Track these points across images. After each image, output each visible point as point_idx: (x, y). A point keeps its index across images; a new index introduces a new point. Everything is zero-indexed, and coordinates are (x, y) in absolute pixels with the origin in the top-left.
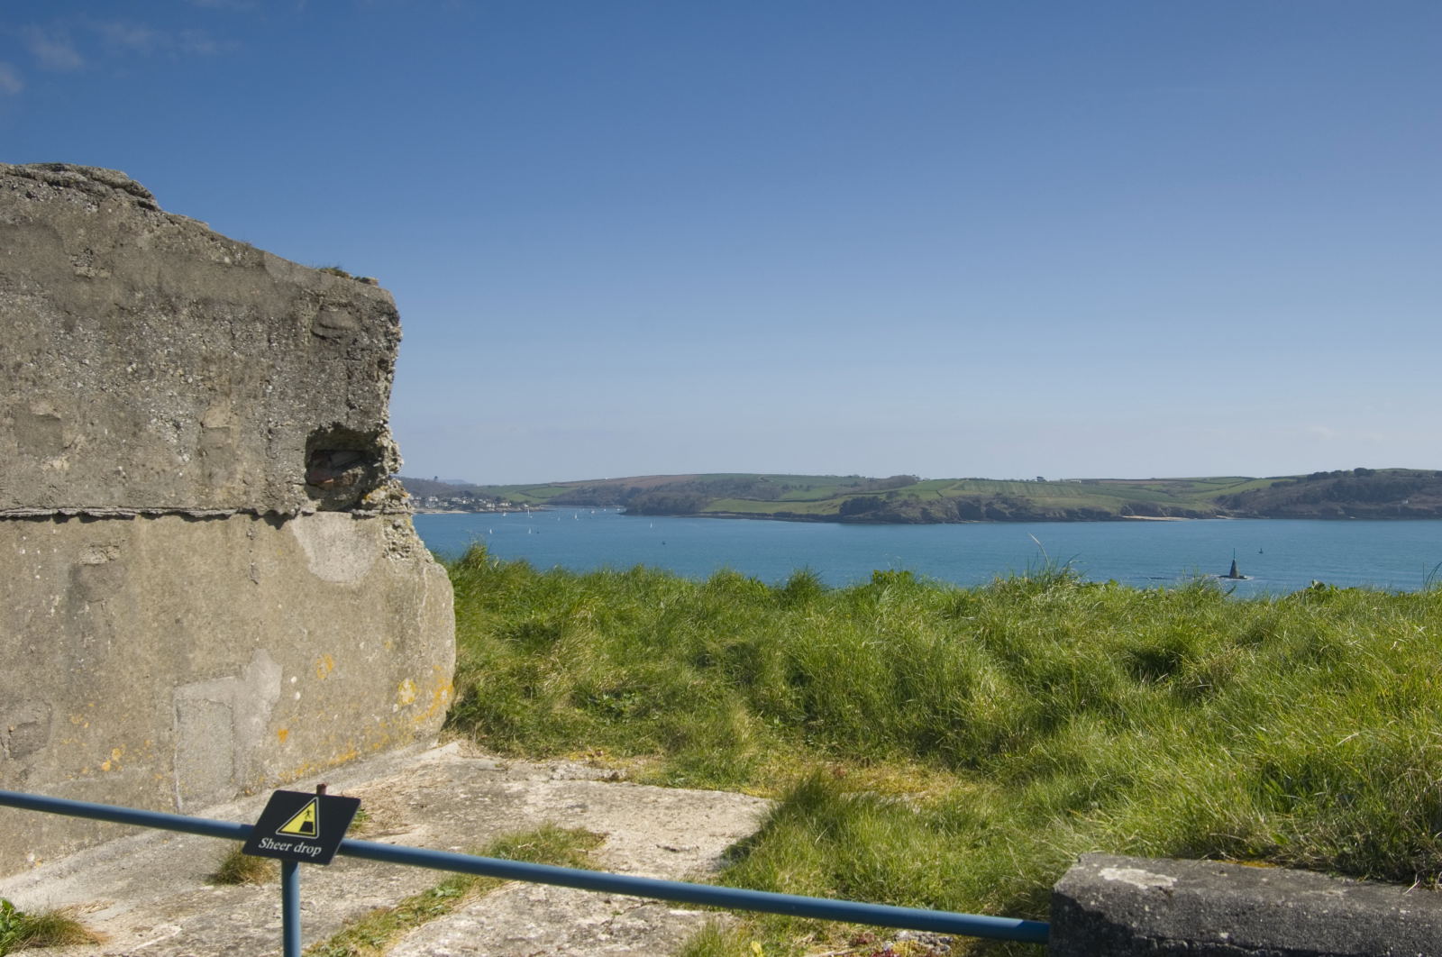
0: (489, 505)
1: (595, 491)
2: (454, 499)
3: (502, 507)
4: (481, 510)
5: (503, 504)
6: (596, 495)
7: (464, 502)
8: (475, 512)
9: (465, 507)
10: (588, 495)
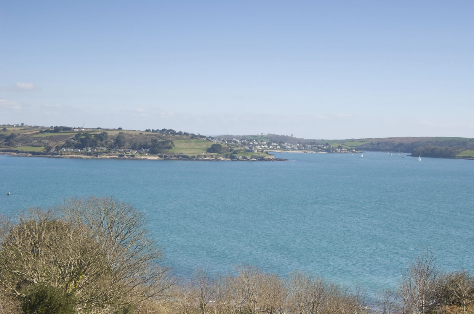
0: (337, 150)
1: (378, 144)
2: (320, 146)
3: (344, 151)
4: (334, 152)
5: (343, 149)
6: (380, 146)
7: (325, 148)
8: (331, 153)
9: (326, 150)
10: (375, 146)
